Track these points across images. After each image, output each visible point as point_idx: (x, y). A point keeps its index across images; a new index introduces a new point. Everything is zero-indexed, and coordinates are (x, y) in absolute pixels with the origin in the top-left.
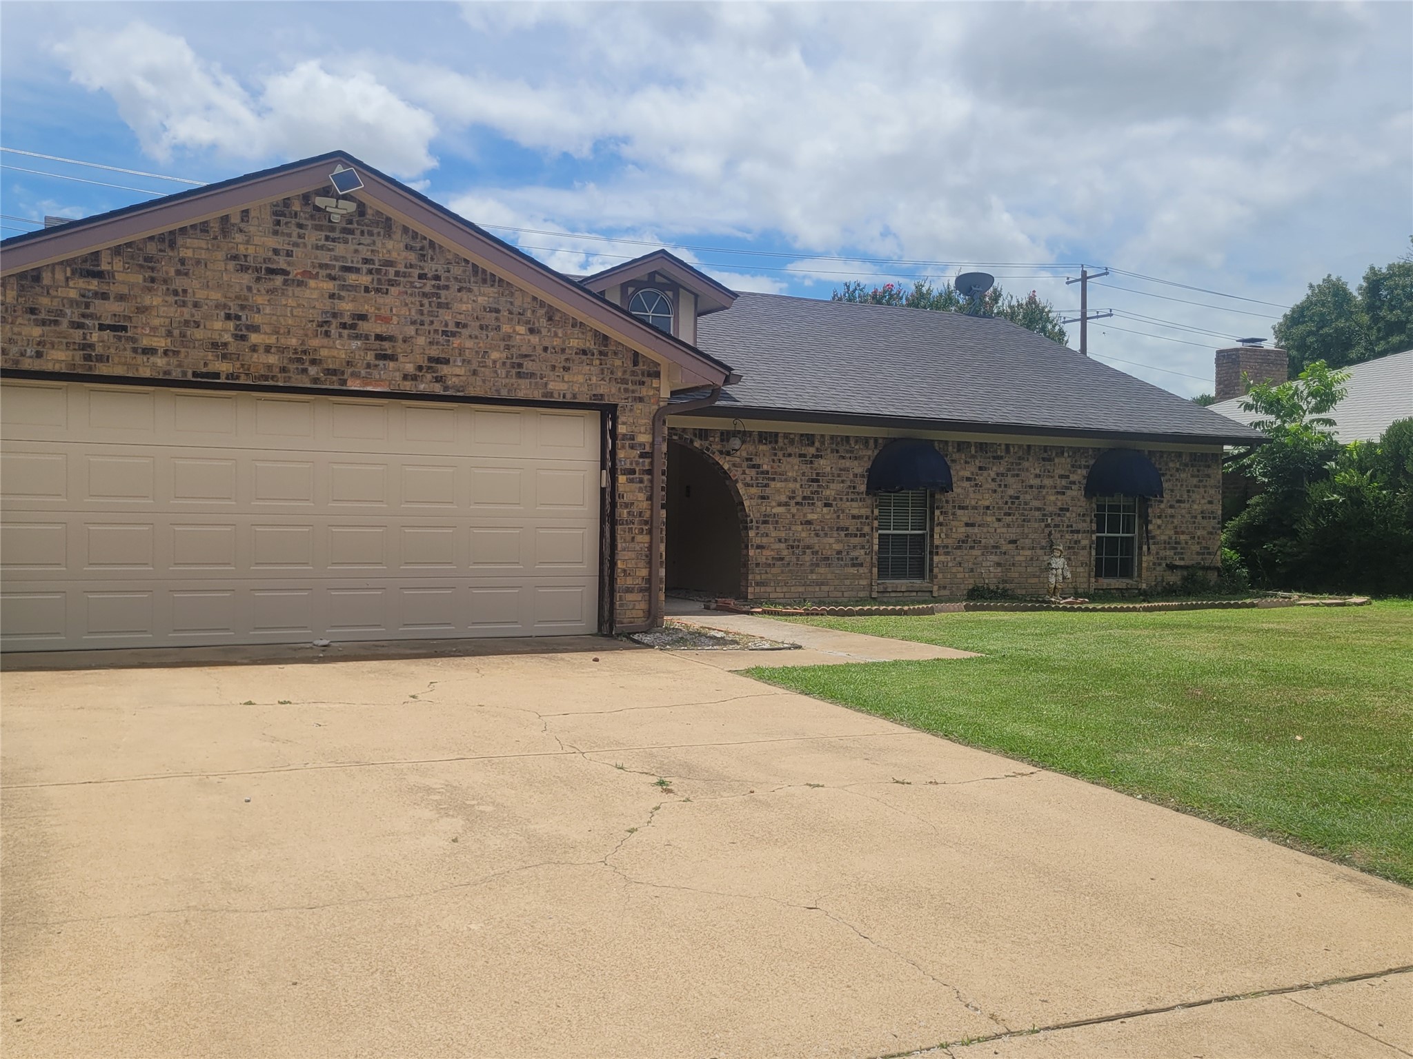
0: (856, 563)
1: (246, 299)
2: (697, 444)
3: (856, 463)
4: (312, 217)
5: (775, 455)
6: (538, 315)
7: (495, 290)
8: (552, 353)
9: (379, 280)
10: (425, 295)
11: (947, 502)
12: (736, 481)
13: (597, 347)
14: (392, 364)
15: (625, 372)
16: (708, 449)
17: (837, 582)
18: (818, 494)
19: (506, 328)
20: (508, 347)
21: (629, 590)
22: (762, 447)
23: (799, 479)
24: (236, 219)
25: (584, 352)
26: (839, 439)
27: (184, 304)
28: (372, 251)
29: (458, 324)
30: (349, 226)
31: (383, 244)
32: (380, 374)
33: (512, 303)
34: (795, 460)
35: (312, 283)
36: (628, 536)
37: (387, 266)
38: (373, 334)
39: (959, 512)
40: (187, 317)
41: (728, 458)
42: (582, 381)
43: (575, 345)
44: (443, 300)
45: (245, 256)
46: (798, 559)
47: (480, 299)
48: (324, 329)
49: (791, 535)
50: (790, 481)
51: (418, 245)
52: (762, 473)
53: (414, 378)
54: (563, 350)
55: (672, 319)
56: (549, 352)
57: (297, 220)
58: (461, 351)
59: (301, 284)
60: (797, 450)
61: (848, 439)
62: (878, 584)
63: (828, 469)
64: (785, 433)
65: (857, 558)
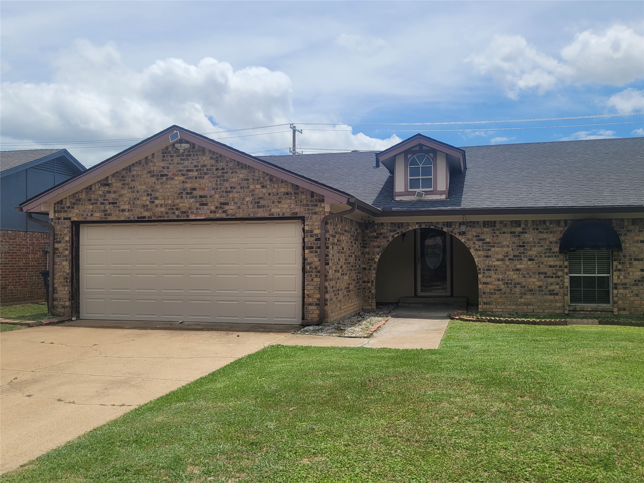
0: (552, 293)
1: (154, 187)
2: (445, 229)
3: (551, 235)
4: (176, 152)
5: (495, 233)
6: (266, 179)
7: (247, 171)
8: (272, 196)
9: (201, 173)
10: (218, 177)
11: (624, 256)
12: (470, 248)
13: (293, 191)
14: (206, 207)
15: (307, 201)
16: (452, 232)
17: (539, 304)
18: (525, 254)
19: (252, 187)
20: (253, 195)
21: (310, 304)
22: (485, 229)
23: (510, 246)
24: (150, 158)
25: (287, 194)
26: (538, 222)
27: (134, 192)
28: (198, 162)
29: (231, 187)
30: (189, 153)
31: (202, 158)
32: (201, 212)
33: (254, 176)
34: (508, 236)
35: (176, 178)
36: (310, 278)
37: (203, 167)
38: (198, 196)
39: (635, 263)
40: (135, 196)
41: (464, 236)
42: (287, 207)
43: (283, 191)
44: (225, 178)
45: (153, 171)
46: (511, 290)
47: (241, 176)
48: (181, 196)
49: (506, 277)
50: (504, 247)
51: (215, 157)
52: (486, 243)
53: (215, 212)
54: (277, 194)
55: (433, 167)
56: (271, 195)
57: (171, 154)
58: (233, 199)
59: (172, 179)
60: (509, 230)
61: (544, 222)
62: (570, 306)
63: (531, 239)
64: (500, 221)
65: (553, 290)
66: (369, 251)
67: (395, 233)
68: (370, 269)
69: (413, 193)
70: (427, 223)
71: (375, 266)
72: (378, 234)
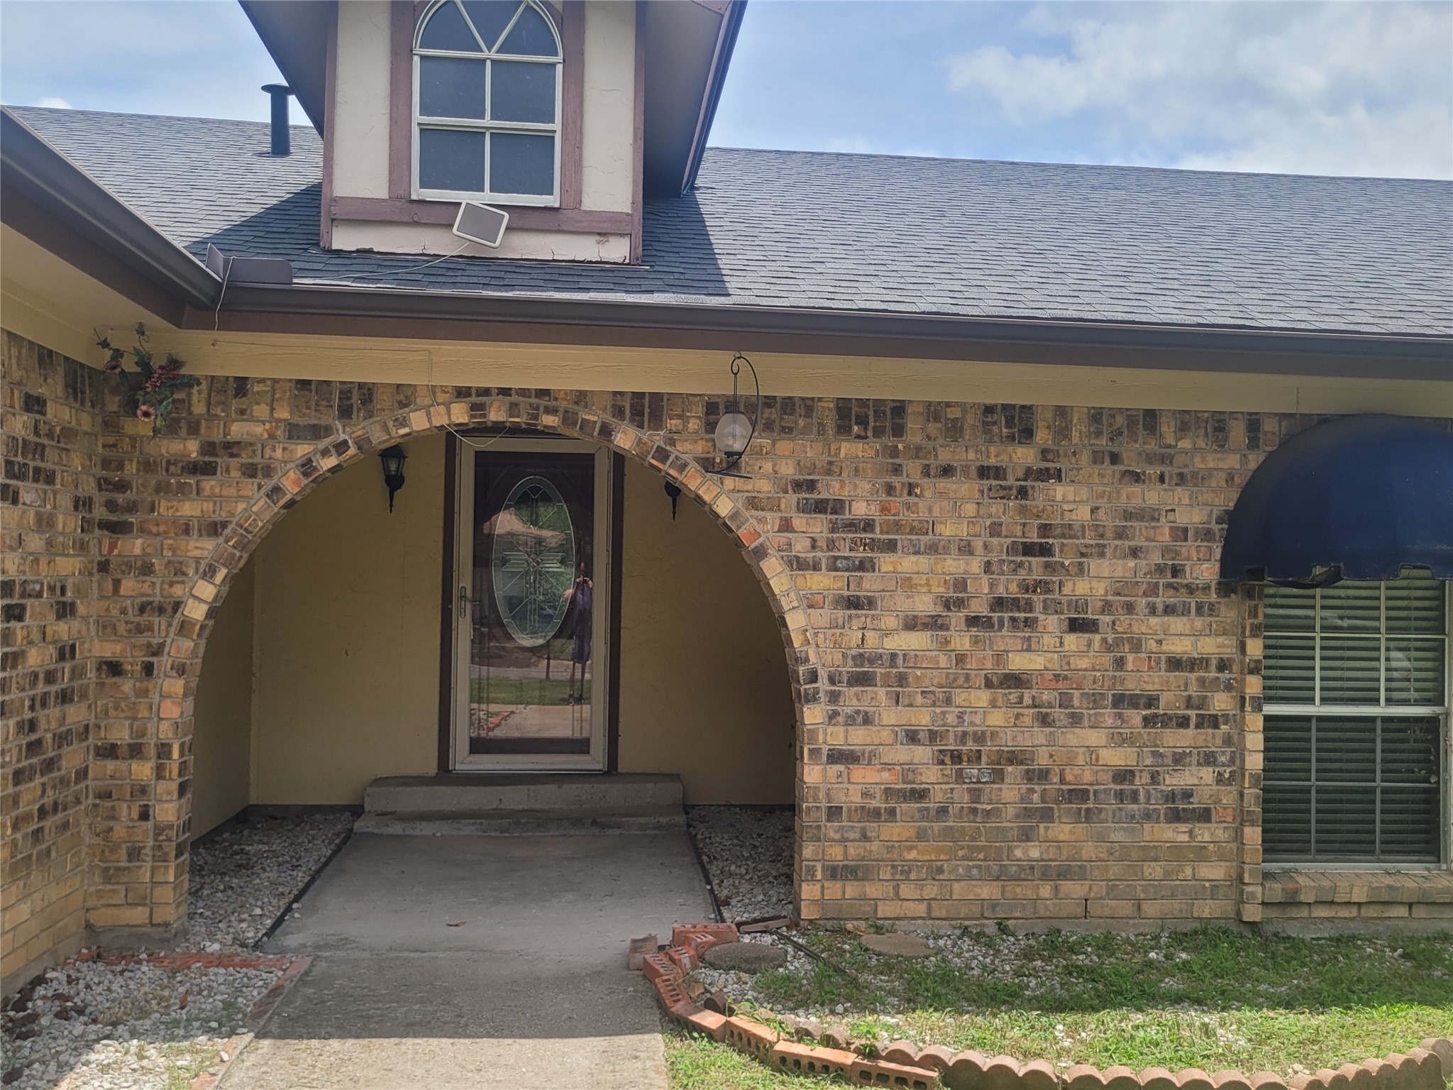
2: (625, 438)
3: (1182, 494)
5: (897, 470)
12: (761, 553)
16: (662, 455)
17: (1115, 869)
18: (1049, 591)
22: (848, 449)
23: (978, 544)
26: (1120, 421)
34: (966, 488)
41: (729, 482)
46: (976, 795)
49: (951, 719)
50: (946, 550)
52: (851, 526)
55: (559, 68)
60: (971, 456)
61: (1151, 418)
62: (1267, 876)
63: (1083, 514)
64: (930, 404)
65: (1187, 795)
66: (145, 554)
67: (322, 445)
68: (148, 669)
69: (442, 216)
70: (523, 392)
71: (184, 648)
72: (209, 448)
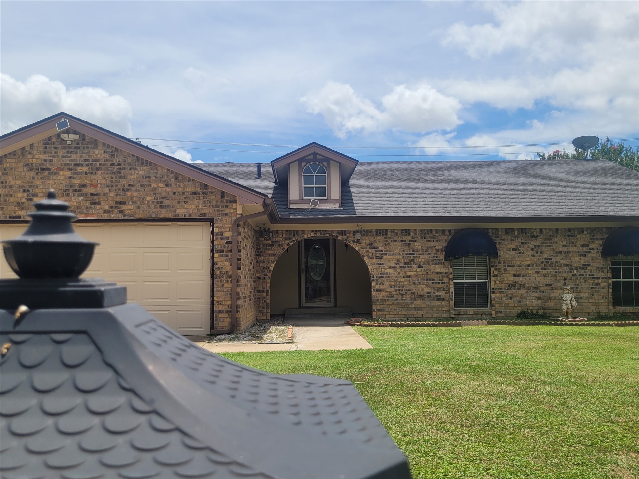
0: (439, 298)
1: (32, 182)
2: (340, 238)
3: (437, 243)
4: (61, 144)
5: (387, 241)
6: (170, 177)
7: (148, 168)
8: (178, 195)
9: (92, 168)
10: (114, 173)
11: (500, 263)
12: (364, 256)
13: (201, 190)
14: (98, 207)
15: (217, 201)
16: (346, 240)
17: (428, 309)
18: (414, 261)
19: (154, 185)
20: (155, 194)
21: (220, 312)
22: (378, 238)
23: (401, 253)
24: (28, 149)
25: (195, 193)
26: (426, 231)
27: (6, 187)
28: (89, 156)
29: (129, 185)
30: (78, 146)
31: (94, 152)
32: (92, 211)
33: (156, 173)
34: (399, 244)
35: (61, 173)
36: (220, 284)
37: (96, 162)
38: (89, 193)
39: (509, 269)
40: (7, 192)
41: (358, 244)
42: (194, 207)
43: (190, 190)
44: (122, 175)
45: (32, 164)
46: (402, 296)
47: (141, 173)
48: (66, 193)
49: (397, 284)
50: (396, 255)
51: (110, 151)
52: (379, 251)
53: (109, 212)
54: (184, 193)
55: (326, 176)
56: (176, 195)
57: (54, 146)
58: (132, 198)
59: (56, 174)
60: (399, 238)
61: (431, 230)
62: (454, 310)
63: (420, 247)
64: (392, 230)
65: (440, 296)
66: (263, 260)
67: (290, 241)
68: (265, 278)
69: (308, 202)
70: (322, 231)
71: (270, 275)
72: (273, 242)
